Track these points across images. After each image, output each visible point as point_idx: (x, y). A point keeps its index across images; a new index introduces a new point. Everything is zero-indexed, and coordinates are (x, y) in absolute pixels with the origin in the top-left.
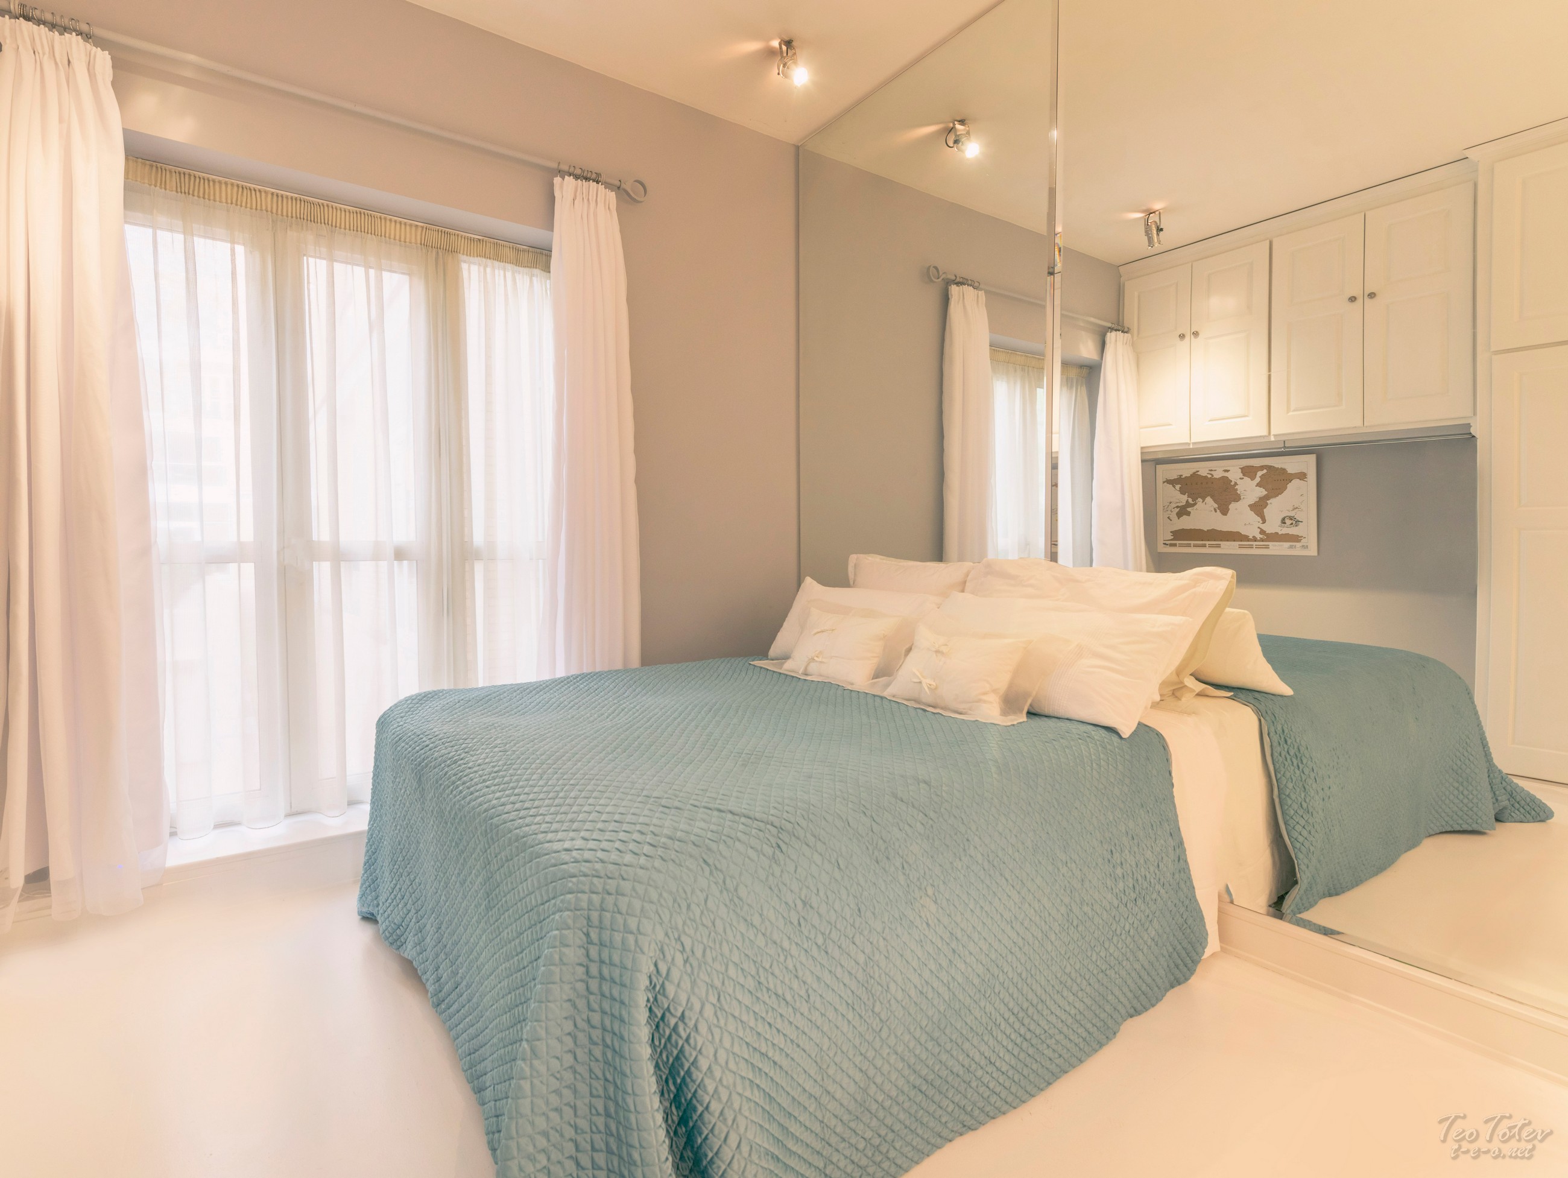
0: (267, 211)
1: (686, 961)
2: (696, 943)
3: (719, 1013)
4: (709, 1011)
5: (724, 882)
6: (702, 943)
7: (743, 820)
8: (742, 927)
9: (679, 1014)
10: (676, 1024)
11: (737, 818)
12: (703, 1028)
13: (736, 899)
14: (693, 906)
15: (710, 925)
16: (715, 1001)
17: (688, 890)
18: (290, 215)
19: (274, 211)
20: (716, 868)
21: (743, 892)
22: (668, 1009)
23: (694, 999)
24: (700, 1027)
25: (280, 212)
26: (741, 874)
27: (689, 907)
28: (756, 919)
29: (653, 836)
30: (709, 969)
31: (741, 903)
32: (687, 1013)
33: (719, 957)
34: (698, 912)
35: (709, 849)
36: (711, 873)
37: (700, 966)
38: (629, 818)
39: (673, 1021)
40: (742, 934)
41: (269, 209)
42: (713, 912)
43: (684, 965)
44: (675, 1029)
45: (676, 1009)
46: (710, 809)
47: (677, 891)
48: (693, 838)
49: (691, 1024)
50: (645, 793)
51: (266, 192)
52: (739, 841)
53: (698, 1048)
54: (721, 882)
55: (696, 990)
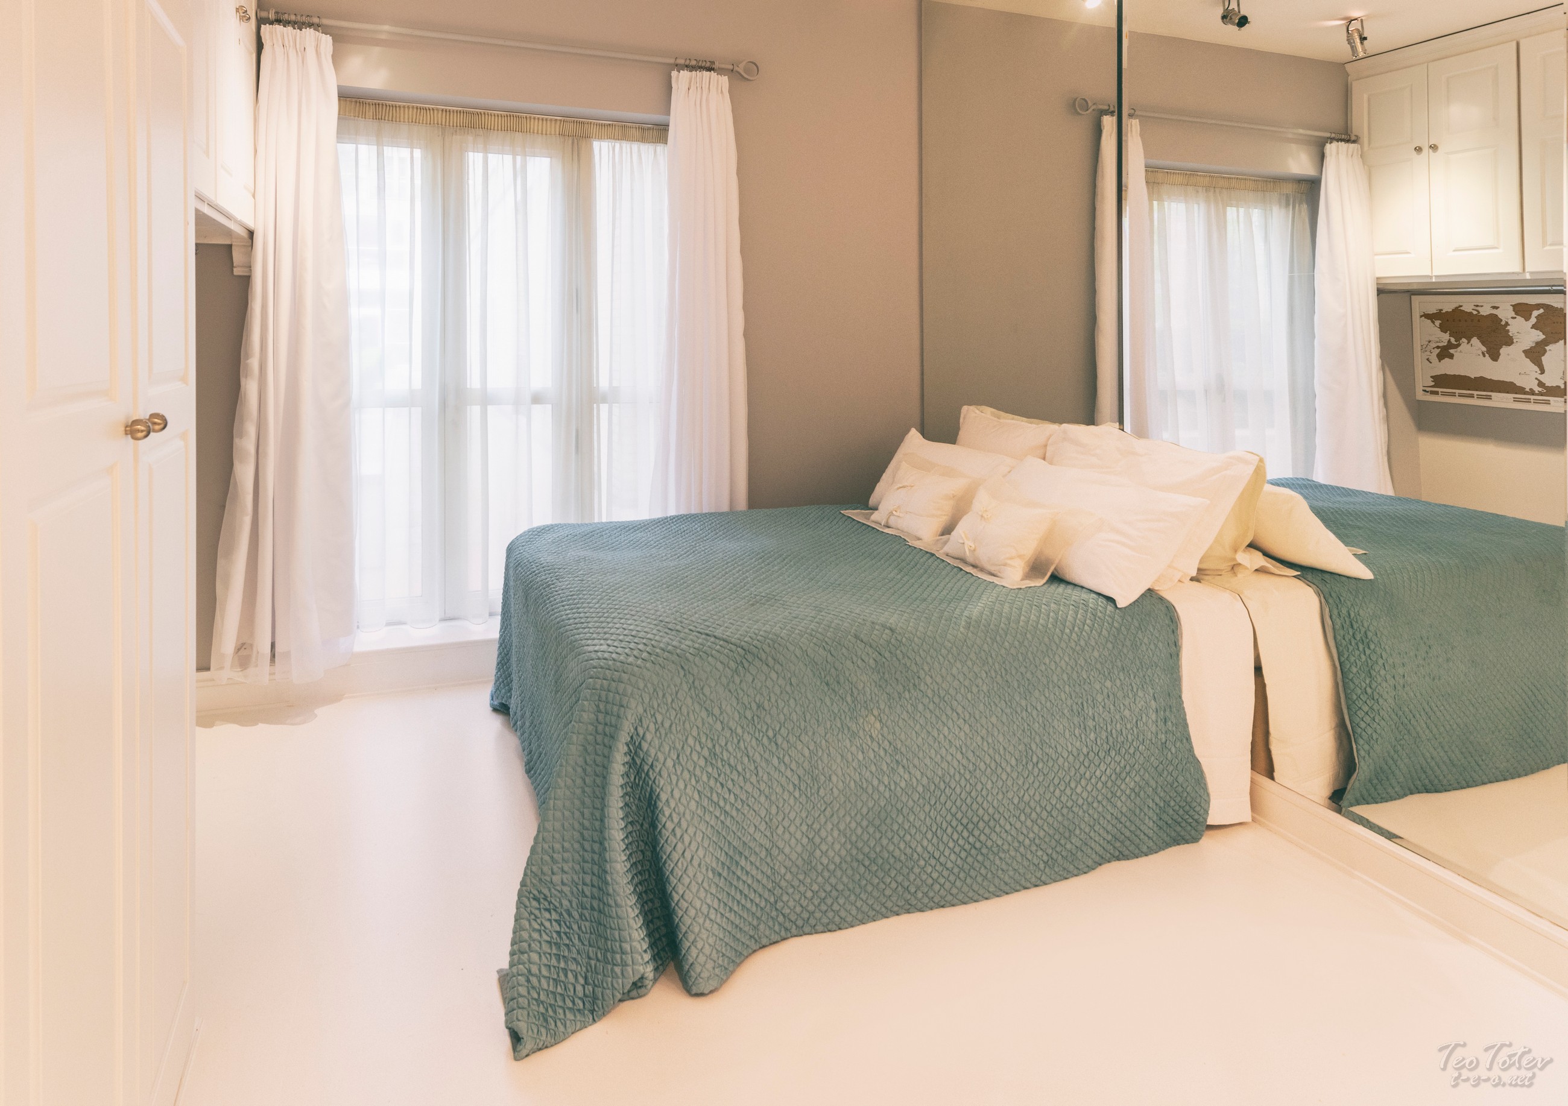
0: (438, 124)
1: (657, 730)
2: (665, 719)
3: (677, 766)
4: (669, 763)
5: (693, 682)
6: (670, 719)
7: (721, 643)
8: (704, 714)
9: (650, 764)
10: (648, 770)
11: (717, 641)
12: (665, 774)
13: (701, 695)
14: (667, 695)
15: (678, 709)
16: (675, 757)
17: (665, 684)
18: (455, 125)
19: (444, 123)
20: (689, 672)
21: (707, 691)
22: (643, 759)
23: (659, 754)
24: (662, 773)
25: (447, 124)
26: (707, 679)
27: (664, 695)
28: (716, 711)
29: (652, 648)
30: (673, 737)
31: (705, 699)
32: (654, 763)
33: (682, 731)
34: (670, 700)
35: (687, 660)
36: (685, 675)
37: (666, 734)
38: (642, 634)
39: (646, 768)
40: (703, 719)
41: (440, 123)
42: (681, 701)
43: (656, 733)
44: (647, 774)
45: (648, 760)
46: (701, 633)
47: (658, 684)
48: (678, 651)
49: (657, 770)
50: (661, 618)
51: (437, 110)
52: (712, 656)
53: (661, 787)
54: (691, 682)
55: (661, 749)
